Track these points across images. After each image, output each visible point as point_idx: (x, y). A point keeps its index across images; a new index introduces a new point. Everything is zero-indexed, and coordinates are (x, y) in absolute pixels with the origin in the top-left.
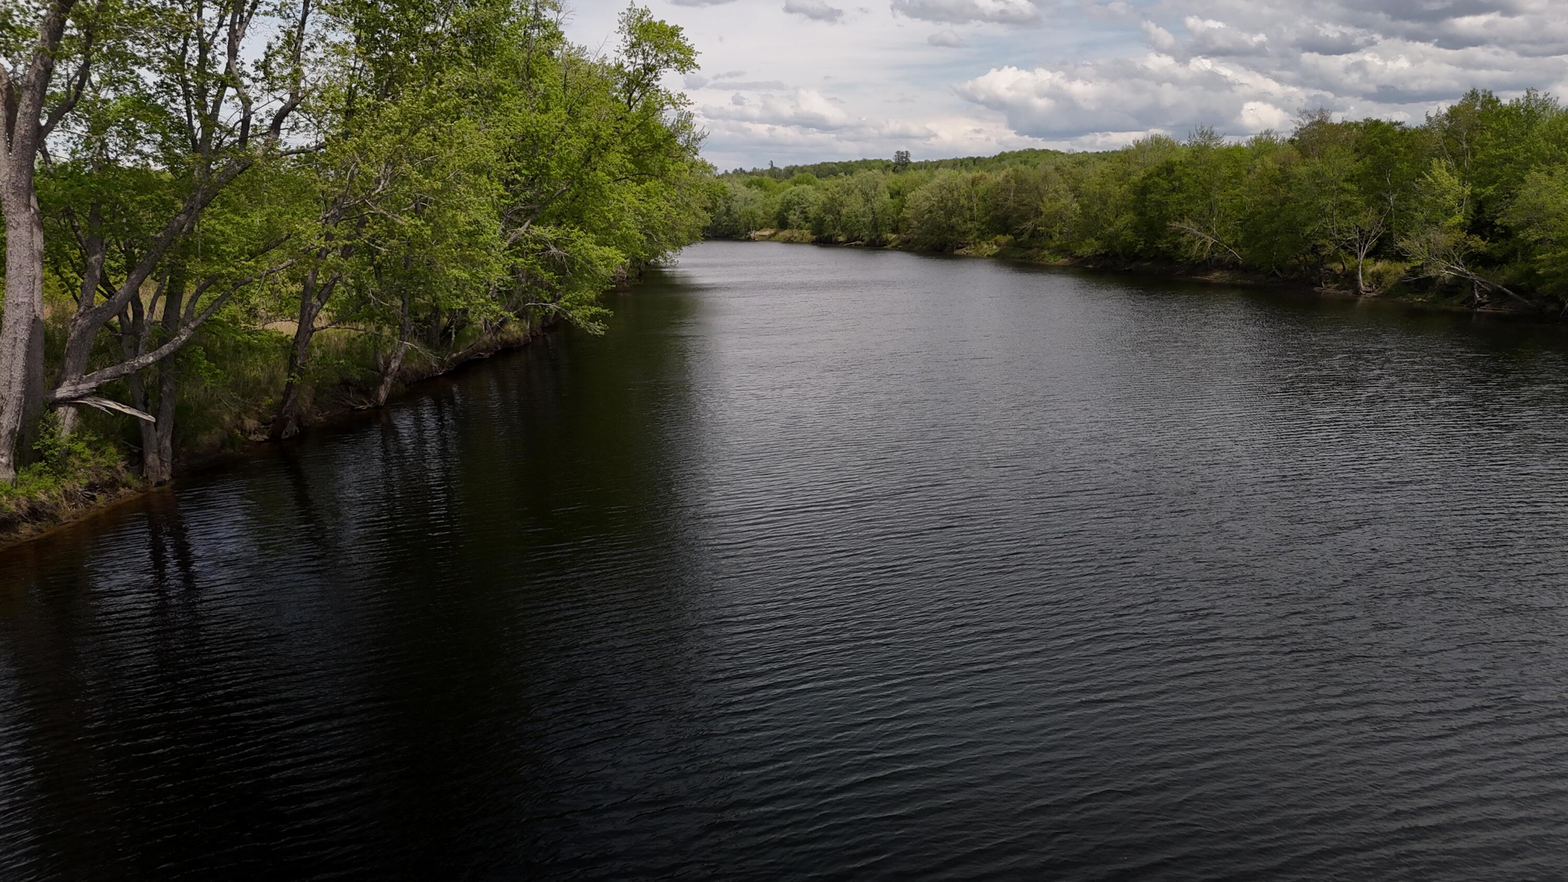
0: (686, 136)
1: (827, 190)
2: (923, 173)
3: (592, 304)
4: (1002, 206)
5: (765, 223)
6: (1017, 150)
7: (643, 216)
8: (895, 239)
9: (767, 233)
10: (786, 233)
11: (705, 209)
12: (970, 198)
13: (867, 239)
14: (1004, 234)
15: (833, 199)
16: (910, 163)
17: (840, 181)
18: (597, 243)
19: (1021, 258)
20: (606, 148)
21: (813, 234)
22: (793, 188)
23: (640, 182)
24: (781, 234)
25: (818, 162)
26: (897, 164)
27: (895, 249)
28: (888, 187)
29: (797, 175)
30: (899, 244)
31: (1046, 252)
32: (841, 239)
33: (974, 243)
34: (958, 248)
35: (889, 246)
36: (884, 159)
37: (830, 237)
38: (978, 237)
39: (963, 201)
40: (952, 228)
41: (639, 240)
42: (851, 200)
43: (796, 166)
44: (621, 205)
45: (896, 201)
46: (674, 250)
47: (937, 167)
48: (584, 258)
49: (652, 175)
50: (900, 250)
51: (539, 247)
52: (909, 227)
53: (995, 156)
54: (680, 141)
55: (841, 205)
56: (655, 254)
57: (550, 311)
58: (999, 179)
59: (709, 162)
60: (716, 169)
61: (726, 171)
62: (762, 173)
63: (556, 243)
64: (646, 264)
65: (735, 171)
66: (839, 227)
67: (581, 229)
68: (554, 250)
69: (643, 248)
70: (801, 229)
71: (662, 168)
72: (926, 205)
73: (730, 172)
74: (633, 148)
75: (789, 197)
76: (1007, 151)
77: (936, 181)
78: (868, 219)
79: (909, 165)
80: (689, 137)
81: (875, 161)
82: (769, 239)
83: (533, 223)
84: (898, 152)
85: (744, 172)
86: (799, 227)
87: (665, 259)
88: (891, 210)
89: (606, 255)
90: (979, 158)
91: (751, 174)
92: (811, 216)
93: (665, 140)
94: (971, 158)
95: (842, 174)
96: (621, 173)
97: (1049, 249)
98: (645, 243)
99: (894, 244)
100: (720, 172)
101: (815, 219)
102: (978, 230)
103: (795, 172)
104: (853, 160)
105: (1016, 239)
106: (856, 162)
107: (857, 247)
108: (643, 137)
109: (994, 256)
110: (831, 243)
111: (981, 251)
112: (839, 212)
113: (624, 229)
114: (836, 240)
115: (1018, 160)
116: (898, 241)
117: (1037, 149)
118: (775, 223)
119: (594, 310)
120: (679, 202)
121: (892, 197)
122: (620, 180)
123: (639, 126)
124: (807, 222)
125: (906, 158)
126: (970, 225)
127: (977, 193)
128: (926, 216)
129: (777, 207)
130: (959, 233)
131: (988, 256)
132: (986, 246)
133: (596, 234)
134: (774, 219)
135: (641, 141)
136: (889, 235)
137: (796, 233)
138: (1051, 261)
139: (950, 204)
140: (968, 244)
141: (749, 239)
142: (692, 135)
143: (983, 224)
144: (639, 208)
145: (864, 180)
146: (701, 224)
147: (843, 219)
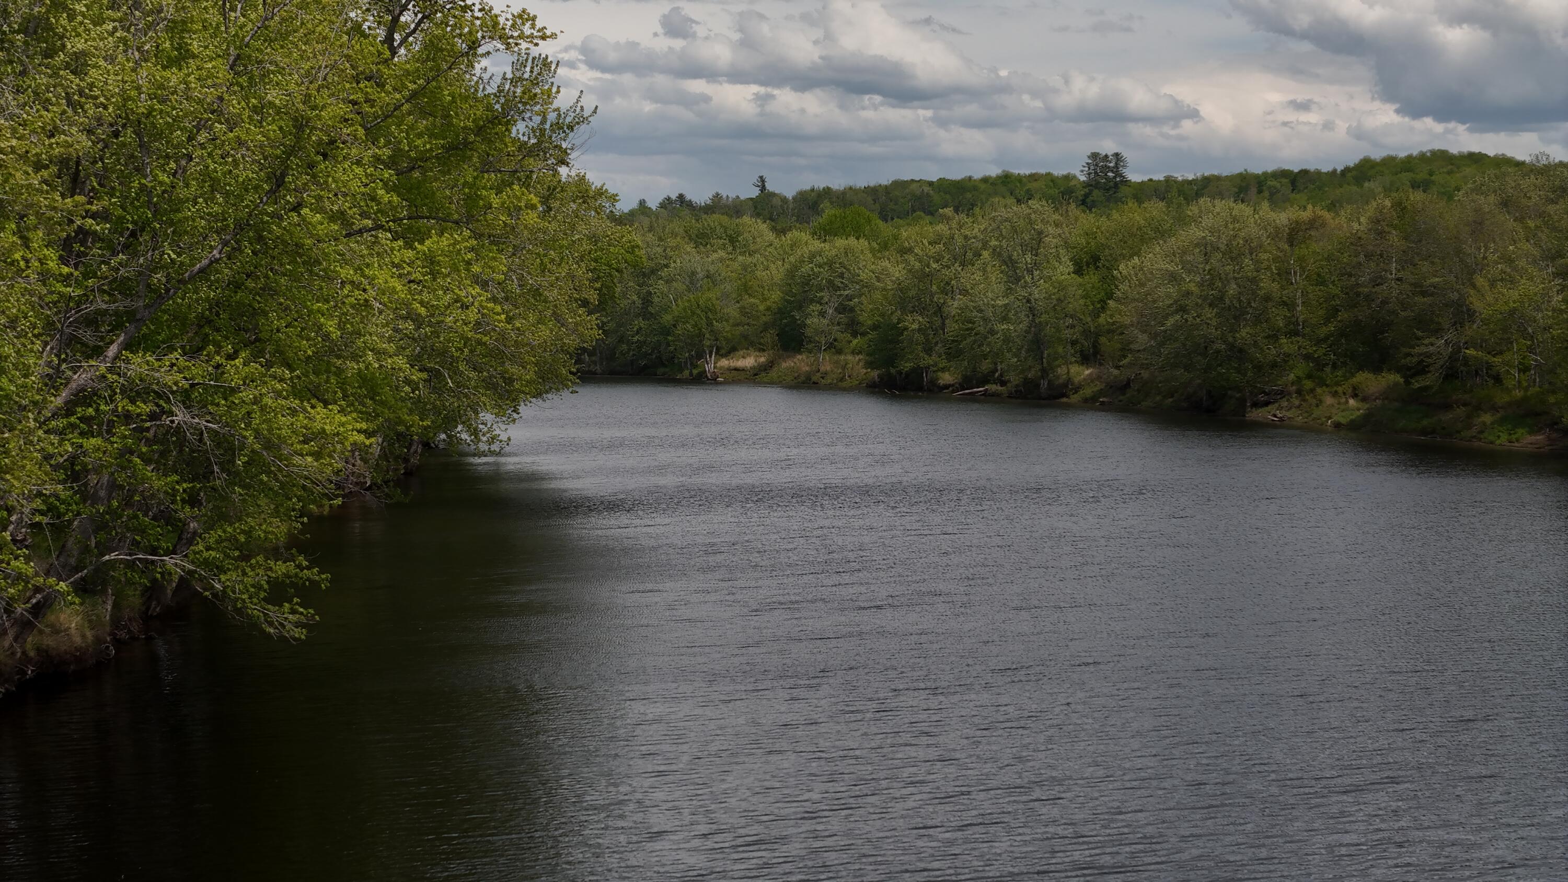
0: (537, 119)
1: (910, 250)
2: (1155, 208)
3: (275, 553)
4: (1369, 298)
5: (745, 337)
6: (1402, 154)
7: (418, 321)
8: (1091, 380)
9: (748, 362)
10: (800, 362)
11: (585, 303)
12: (1284, 275)
13: (1014, 379)
14: (1377, 369)
15: (924, 276)
16: (1126, 182)
17: (941, 228)
18: (296, 393)
19: (1424, 432)
20: (328, 150)
21: (870, 365)
22: (816, 245)
23: (410, 236)
24: (787, 364)
25: (885, 180)
26: (1091, 185)
27: (1092, 404)
28: (1067, 245)
29: (829, 211)
30: (1101, 393)
31: (1487, 418)
32: (946, 378)
33: (1299, 392)
34: (1256, 405)
35: (1075, 398)
36: (1058, 172)
37: (918, 371)
38: (1309, 377)
39: (1268, 285)
40: (1238, 353)
41: (408, 382)
42: (970, 277)
43: (827, 191)
44: (362, 296)
45: (1092, 278)
46: (500, 412)
47: (1198, 195)
48: (257, 434)
49: (445, 222)
50: (1105, 408)
51: (144, 408)
52: (1125, 350)
53: (1347, 170)
54: (520, 129)
55: (947, 289)
56: (449, 421)
57: (166, 574)
58: (1361, 225)
59: (595, 179)
60: (614, 198)
61: (642, 203)
62: (736, 209)
63: (186, 397)
64: (426, 445)
65: (667, 204)
66: (939, 348)
67: (255, 357)
68: (180, 416)
69: (419, 406)
70: (839, 352)
71: (471, 201)
72: (1167, 293)
73: (653, 204)
74: (398, 154)
75: (806, 269)
76: (1377, 155)
77: (1195, 233)
78: (1016, 328)
79: (1124, 190)
80: (544, 121)
81: (1034, 177)
82: (754, 378)
83: (129, 346)
84: (1094, 156)
85: (690, 205)
86: (834, 347)
87: (475, 433)
88: (1076, 304)
89: (317, 426)
90: (1304, 172)
91: (709, 209)
92: (865, 318)
93: (479, 130)
94: (1283, 174)
95: (948, 211)
96: (364, 215)
97: (1494, 409)
98: (423, 391)
99: (1088, 392)
100: (625, 205)
101: (875, 327)
102: (1307, 357)
103: (825, 205)
104: (978, 175)
105: (1407, 383)
106: (985, 180)
107: (989, 398)
108: (423, 124)
109: (1353, 426)
110: (920, 388)
111: (1317, 413)
112: (939, 309)
113: (370, 356)
114: (933, 382)
115: (1406, 177)
116: (1099, 386)
117: (1454, 150)
118: (770, 337)
119: (280, 568)
120: (514, 286)
121: (1079, 271)
122: (360, 232)
123: (414, 95)
124: (855, 334)
125: (1116, 169)
126: (1287, 345)
127: (1301, 260)
128: (1170, 322)
129: (776, 296)
130: (1258, 367)
131: (1337, 425)
132: (1329, 400)
133: (291, 369)
134: (766, 327)
135: (420, 135)
136: (1074, 369)
137: (826, 362)
138: (1501, 439)
139: (1232, 289)
140: (1283, 394)
141: (701, 380)
142: (552, 117)
143: (1319, 342)
144: (407, 305)
145: (1006, 228)
146: (572, 342)
147: (952, 327)
